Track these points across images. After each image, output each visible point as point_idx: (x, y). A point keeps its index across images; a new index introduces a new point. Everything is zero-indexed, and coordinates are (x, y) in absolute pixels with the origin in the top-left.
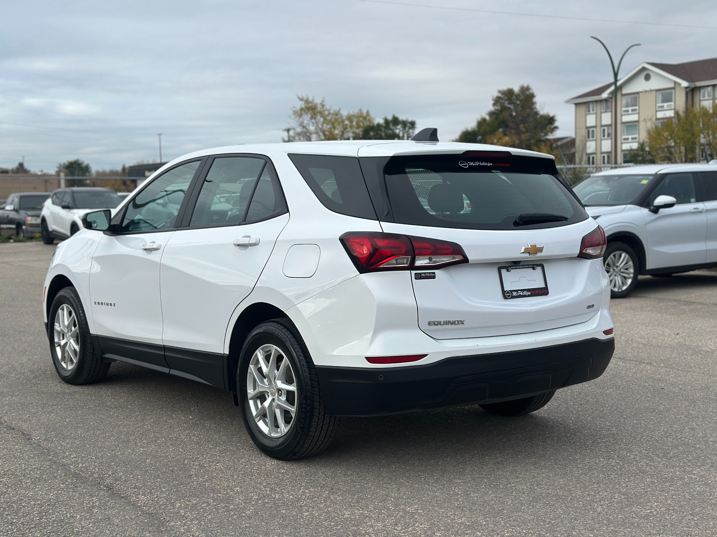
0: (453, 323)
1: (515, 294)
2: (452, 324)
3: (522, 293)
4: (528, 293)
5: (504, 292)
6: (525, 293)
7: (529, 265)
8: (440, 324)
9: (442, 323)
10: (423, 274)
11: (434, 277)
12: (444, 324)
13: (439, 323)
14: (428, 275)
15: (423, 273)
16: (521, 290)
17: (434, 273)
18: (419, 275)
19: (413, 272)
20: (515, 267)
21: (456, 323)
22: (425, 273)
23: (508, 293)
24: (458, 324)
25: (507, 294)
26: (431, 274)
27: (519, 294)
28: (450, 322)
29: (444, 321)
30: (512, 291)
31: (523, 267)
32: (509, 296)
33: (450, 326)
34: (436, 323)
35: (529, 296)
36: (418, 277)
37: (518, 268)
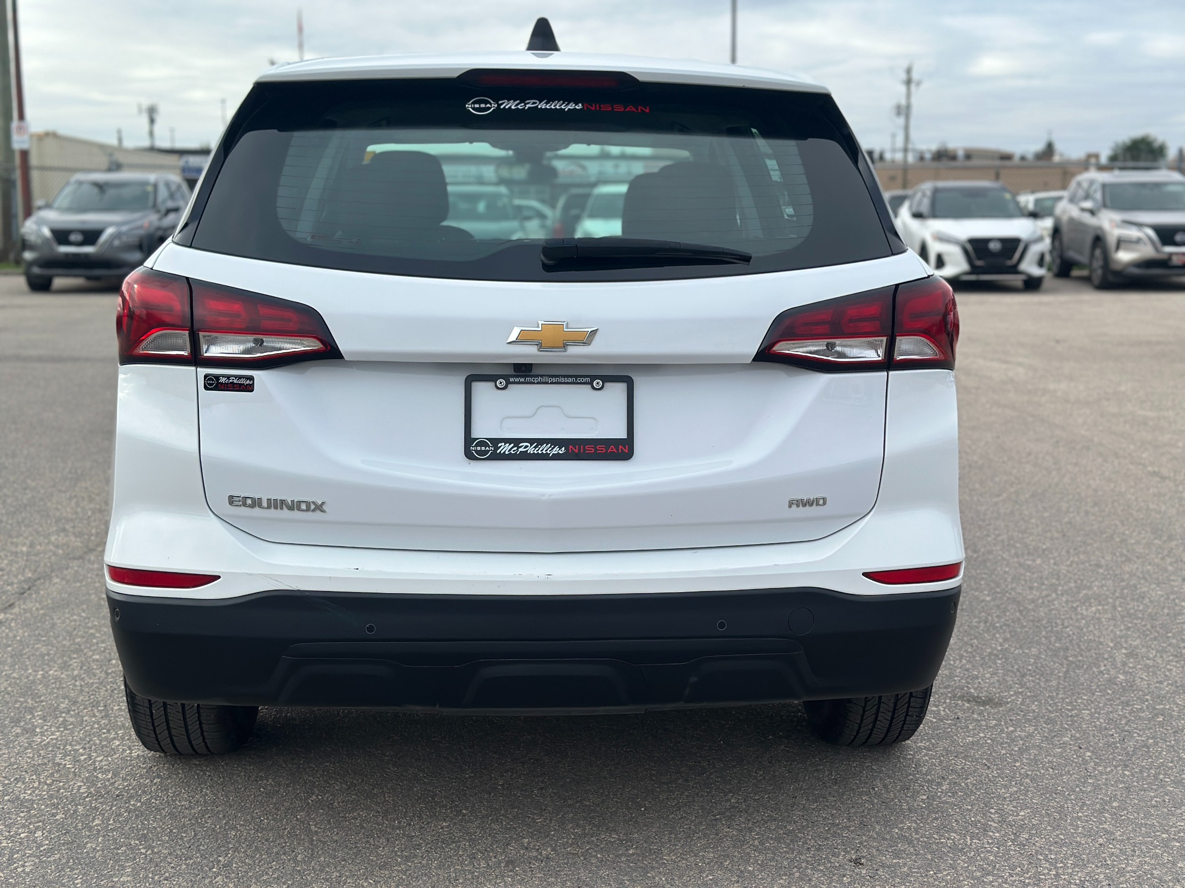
0: (294, 506)
1: (505, 448)
2: (291, 508)
3: (535, 447)
4: (556, 450)
5: (469, 440)
6: (544, 449)
7: (576, 377)
8: (260, 506)
9: (265, 504)
10: (224, 379)
11: (249, 388)
12: (269, 507)
13: (256, 503)
14: (235, 381)
15: (224, 376)
16: (531, 441)
17: (251, 378)
18: (213, 380)
19: (203, 371)
20: (522, 380)
21: (304, 507)
22: (228, 377)
23: (482, 443)
24: (308, 510)
25: (479, 448)
26: (242, 381)
27: (520, 450)
28: (283, 502)
29: (269, 500)
30: (495, 442)
31: (554, 380)
32: (480, 453)
33: (285, 513)
34: (249, 502)
35: (557, 457)
36: (213, 384)
37: (534, 383)
